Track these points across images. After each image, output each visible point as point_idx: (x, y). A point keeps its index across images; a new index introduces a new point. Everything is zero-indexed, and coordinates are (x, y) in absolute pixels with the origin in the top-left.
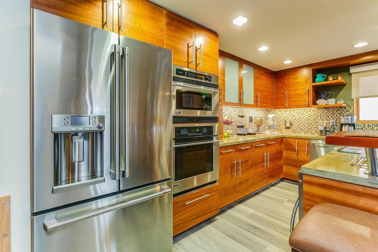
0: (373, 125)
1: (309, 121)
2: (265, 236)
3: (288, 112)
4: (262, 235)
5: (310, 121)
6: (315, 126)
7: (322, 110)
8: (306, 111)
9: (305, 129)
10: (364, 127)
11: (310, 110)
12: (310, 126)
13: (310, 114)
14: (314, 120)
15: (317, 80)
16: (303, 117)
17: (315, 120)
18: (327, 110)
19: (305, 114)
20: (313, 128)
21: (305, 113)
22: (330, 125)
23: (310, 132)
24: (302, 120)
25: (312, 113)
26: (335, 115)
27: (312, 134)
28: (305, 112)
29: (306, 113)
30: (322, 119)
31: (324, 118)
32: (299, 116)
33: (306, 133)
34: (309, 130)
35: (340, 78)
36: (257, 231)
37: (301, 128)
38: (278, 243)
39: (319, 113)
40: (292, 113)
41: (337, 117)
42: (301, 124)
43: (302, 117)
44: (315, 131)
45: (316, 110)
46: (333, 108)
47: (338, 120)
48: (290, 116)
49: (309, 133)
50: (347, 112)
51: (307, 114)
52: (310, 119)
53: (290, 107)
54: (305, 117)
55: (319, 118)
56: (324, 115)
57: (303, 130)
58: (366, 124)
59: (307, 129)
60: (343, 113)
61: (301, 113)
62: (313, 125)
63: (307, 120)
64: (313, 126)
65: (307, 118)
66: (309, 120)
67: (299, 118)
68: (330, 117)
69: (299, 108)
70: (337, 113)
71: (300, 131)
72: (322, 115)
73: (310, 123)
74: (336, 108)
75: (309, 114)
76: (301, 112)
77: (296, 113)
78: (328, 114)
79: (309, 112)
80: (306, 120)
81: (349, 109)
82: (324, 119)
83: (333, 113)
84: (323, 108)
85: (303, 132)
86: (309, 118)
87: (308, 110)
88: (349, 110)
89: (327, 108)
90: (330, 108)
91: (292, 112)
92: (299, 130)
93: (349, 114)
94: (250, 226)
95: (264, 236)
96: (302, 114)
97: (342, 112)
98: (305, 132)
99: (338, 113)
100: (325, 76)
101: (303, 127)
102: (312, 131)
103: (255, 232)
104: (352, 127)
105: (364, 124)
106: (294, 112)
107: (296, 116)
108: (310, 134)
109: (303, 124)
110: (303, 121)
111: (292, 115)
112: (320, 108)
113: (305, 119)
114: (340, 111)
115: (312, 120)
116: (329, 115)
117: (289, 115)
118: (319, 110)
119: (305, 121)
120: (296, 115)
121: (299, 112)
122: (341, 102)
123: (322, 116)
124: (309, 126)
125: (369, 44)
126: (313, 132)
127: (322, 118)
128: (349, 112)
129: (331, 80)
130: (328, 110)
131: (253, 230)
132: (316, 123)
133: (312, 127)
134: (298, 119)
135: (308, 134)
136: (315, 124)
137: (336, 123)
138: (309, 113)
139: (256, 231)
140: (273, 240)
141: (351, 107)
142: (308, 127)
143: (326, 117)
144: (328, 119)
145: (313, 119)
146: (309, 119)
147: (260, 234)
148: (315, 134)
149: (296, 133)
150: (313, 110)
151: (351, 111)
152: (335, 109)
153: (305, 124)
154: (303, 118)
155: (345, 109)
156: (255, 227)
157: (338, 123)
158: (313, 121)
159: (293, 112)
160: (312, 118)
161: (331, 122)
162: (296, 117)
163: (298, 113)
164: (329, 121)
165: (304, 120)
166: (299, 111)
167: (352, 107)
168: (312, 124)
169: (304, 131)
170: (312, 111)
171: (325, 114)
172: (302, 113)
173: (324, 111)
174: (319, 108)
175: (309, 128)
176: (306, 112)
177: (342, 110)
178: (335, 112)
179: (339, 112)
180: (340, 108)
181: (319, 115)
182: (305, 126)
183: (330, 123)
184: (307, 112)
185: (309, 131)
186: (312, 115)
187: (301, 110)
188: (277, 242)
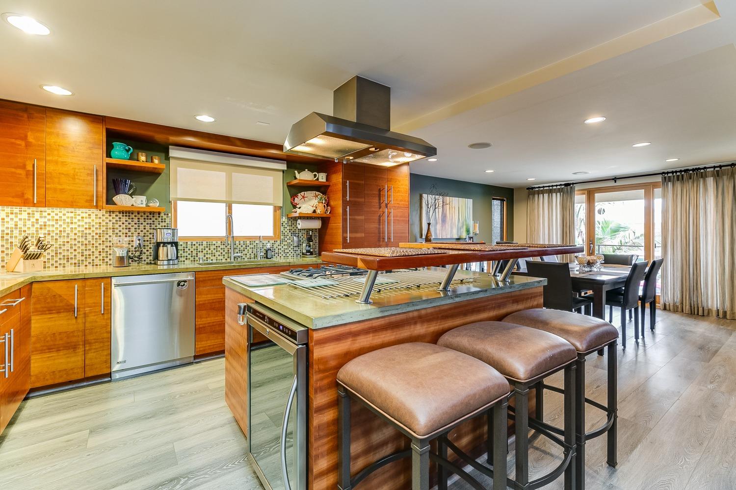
0: (197, 243)
1: (86, 239)
2: (206, 474)
3: (24, 215)
4: (201, 478)
5: (89, 238)
6: (100, 248)
7: (117, 216)
8: (79, 215)
9: (75, 255)
10: (187, 247)
11: (89, 215)
12: (90, 250)
13: (90, 223)
14: (100, 236)
15: (114, 153)
16: (72, 228)
17: (102, 235)
18: (126, 216)
19: (76, 223)
20: (97, 254)
21: (75, 220)
22: (132, 246)
23: (90, 263)
24: (68, 237)
25: (93, 220)
26: (142, 227)
27: (93, 265)
28: (76, 218)
29: (79, 220)
30: (117, 234)
31: (120, 231)
32: (61, 226)
33: (79, 266)
34: (86, 258)
35: (156, 161)
36: (183, 481)
37: (64, 256)
38: (236, 463)
39: (110, 221)
40: (37, 220)
41: (145, 231)
42: (64, 245)
43: (68, 230)
44: (100, 260)
45: (103, 215)
46: (138, 214)
47: (148, 236)
48: (30, 226)
49: (86, 266)
50: (162, 222)
51: (81, 223)
52: (90, 234)
53: (44, 203)
54: (76, 228)
55: (110, 232)
56: (120, 226)
57: (72, 258)
58: (189, 243)
59: (82, 256)
60: (156, 223)
61: (64, 220)
62: (96, 247)
63: (82, 236)
64: (96, 250)
65: (83, 231)
66: (86, 236)
67: (60, 231)
68: (133, 230)
69: (58, 209)
70: (146, 223)
71: (62, 262)
72: (117, 226)
73: (89, 242)
74: (144, 214)
75: (86, 223)
76: (64, 217)
77: (49, 220)
78: (129, 224)
79: (86, 218)
80: (79, 236)
81: (165, 217)
82: (120, 234)
83: (139, 224)
84: (120, 212)
85: (71, 264)
86: (88, 231)
87: (84, 215)
88: (165, 219)
89: (127, 213)
90: (132, 214)
91: (37, 215)
92: (60, 259)
93: (165, 226)
94: (160, 487)
95: (206, 476)
96: (68, 223)
97: (154, 221)
98: (75, 264)
99: (148, 224)
100: (130, 149)
101: (71, 253)
102: (93, 260)
103: (183, 485)
104: (174, 248)
105: (187, 243)
106: (45, 217)
107: (49, 225)
108: (90, 267)
109: (71, 244)
110: (71, 239)
111: (37, 223)
112: (113, 212)
113: (75, 234)
114: (151, 219)
115: (93, 236)
116: (130, 226)
117: (29, 224)
118: (110, 216)
119: (75, 239)
120: (51, 223)
121: (60, 217)
122: (155, 205)
123: (117, 229)
124: (86, 250)
125: (215, 121)
126: (97, 261)
127: (117, 231)
128: (165, 222)
129: (143, 161)
130: (129, 216)
131: (175, 486)
132: (103, 241)
133: (93, 252)
134: (57, 234)
135: (82, 267)
136: (100, 244)
137: (144, 241)
138: (87, 220)
139: (181, 483)
140: (225, 467)
141: (168, 214)
142: (82, 253)
143: (125, 231)
144: (130, 234)
145: (96, 234)
146: (86, 234)
147: (196, 480)
148: (100, 265)
149: (49, 267)
150: (96, 215)
151: (168, 220)
152: (141, 216)
153: (75, 245)
154: (72, 231)
155: (159, 217)
156: (171, 480)
157: (148, 241)
158: (96, 239)
159: (41, 217)
160: (93, 231)
161: (134, 240)
162: (51, 229)
163: (57, 220)
164: (131, 239)
165: (72, 236)
166: (61, 215)
167: (170, 215)
168: (93, 244)
169: (73, 261)
170: (93, 216)
171: (123, 223)
172: (68, 220)
173: (120, 218)
174: (110, 212)
175: (87, 253)
176: (79, 218)
177: (154, 219)
178: (142, 220)
179: (149, 221)
180: (150, 214)
181: (110, 225)
182: (75, 250)
183: (132, 241)
184: (82, 218)
185: (86, 261)
186: (93, 226)
187: (64, 214)
188: (233, 464)
